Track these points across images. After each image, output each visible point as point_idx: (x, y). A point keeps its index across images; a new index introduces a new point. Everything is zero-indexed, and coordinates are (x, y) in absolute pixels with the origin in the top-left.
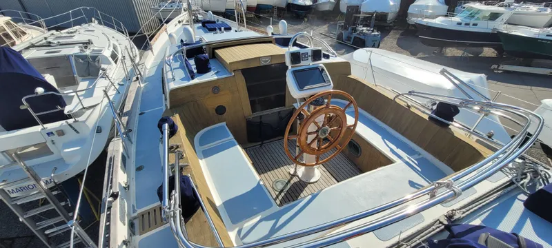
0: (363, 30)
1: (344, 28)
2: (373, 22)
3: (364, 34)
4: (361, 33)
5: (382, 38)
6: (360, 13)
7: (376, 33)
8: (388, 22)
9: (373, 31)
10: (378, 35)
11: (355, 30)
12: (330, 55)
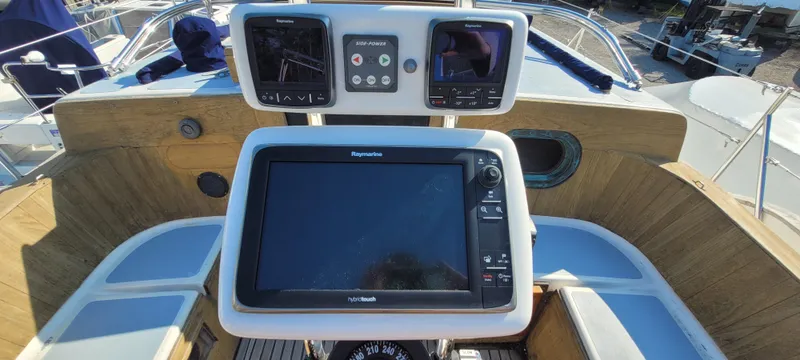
0: (721, 39)
1: (678, 30)
2: (751, 26)
3: (721, 48)
4: (717, 44)
5: (762, 60)
6: (724, 4)
7: (753, 50)
8: (788, 31)
9: (745, 44)
10: (756, 54)
11: (701, 37)
12: (616, 77)
